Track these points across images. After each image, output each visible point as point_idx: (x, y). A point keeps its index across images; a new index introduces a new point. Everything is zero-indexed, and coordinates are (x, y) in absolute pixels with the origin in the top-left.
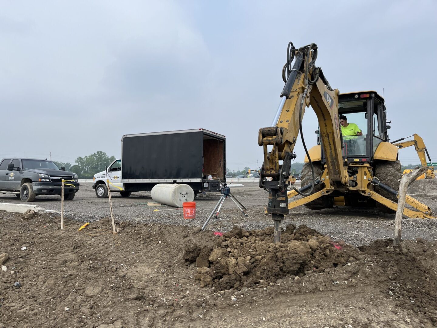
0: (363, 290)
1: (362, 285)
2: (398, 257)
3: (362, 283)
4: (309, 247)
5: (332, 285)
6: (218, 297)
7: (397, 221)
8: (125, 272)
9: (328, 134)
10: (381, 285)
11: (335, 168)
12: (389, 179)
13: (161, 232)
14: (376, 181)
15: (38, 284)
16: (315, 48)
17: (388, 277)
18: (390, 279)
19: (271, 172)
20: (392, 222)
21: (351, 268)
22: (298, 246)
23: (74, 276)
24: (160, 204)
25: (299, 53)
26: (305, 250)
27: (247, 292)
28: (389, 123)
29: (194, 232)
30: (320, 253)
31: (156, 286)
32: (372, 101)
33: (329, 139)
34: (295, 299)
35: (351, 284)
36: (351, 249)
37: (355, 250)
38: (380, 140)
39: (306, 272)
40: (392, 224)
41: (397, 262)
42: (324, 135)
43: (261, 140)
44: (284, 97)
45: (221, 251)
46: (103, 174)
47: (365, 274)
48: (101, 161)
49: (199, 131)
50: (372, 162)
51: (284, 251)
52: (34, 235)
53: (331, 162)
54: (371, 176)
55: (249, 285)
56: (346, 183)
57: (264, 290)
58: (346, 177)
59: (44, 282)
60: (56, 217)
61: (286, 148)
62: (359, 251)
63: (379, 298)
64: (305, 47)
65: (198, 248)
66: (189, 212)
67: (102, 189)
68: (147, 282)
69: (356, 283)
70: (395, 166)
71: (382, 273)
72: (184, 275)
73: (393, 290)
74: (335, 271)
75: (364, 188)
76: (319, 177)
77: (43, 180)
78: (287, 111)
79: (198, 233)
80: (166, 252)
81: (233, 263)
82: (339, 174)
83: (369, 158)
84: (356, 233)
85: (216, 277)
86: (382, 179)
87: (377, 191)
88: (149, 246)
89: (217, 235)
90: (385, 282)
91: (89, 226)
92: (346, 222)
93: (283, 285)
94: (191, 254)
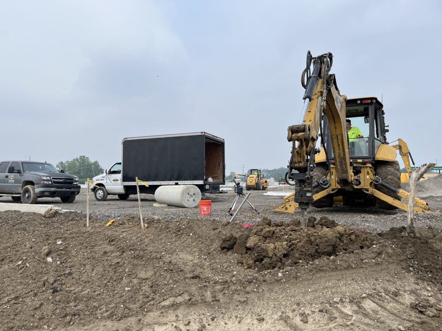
0: (388, 267)
1: (386, 263)
2: (414, 240)
3: (386, 261)
4: (338, 233)
5: (361, 263)
6: (266, 274)
7: (410, 211)
8: (169, 259)
9: (337, 136)
10: (402, 263)
11: (343, 167)
12: (390, 178)
13: (190, 226)
14: (378, 180)
15: (88, 272)
16: (331, 57)
17: (407, 256)
18: (409, 258)
19: (299, 164)
20: (395, 216)
21: (376, 250)
22: (328, 232)
23: (121, 264)
24: (167, 205)
25: (317, 61)
26: (334, 235)
27: (290, 270)
28: (387, 126)
29: (223, 225)
30: (347, 237)
31: (203, 269)
32: (373, 106)
33: (338, 141)
34: (332, 274)
35: (377, 262)
36: (371, 235)
37: (375, 236)
38: (380, 143)
39: (338, 253)
40: (395, 218)
41: (414, 244)
42: (334, 137)
43: (290, 136)
44: (307, 100)
45: (257, 238)
46: (102, 177)
47: (388, 254)
48: (83, 166)
49: (200, 134)
50: (374, 162)
51: (317, 236)
52: (62, 231)
53: (339, 162)
54: (373, 175)
55: (291, 265)
56: (352, 182)
57: (305, 268)
58: (352, 176)
59: (93, 270)
60: (76, 216)
61: (310, 144)
62: (378, 236)
63: (402, 273)
64: (322, 56)
65: (234, 237)
66: (205, 209)
67: (102, 192)
68: (194, 266)
69: (381, 262)
70: (395, 167)
71: (402, 253)
72: (225, 260)
73: (413, 266)
74: (362, 252)
75: (367, 186)
76: (325, 177)
77: (45, 182)
78: (309, 112)
79: (226, 225)
80: (200, 243)
81: (272, 247)
82: (346, 172)
83: (371, 159)
84: (368, 225)
85: (258, 259)
86: (383, 178)
87: (379, 190)
88: (181, 238)
89: (245, 227)
90: (405, 261)
91: (115, 222)
92: (352, 217)
93: (321, 264)
94: (228, 242)
